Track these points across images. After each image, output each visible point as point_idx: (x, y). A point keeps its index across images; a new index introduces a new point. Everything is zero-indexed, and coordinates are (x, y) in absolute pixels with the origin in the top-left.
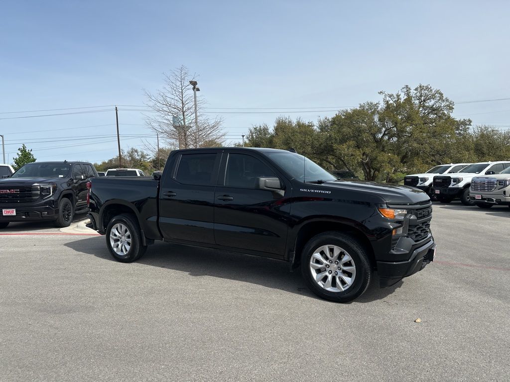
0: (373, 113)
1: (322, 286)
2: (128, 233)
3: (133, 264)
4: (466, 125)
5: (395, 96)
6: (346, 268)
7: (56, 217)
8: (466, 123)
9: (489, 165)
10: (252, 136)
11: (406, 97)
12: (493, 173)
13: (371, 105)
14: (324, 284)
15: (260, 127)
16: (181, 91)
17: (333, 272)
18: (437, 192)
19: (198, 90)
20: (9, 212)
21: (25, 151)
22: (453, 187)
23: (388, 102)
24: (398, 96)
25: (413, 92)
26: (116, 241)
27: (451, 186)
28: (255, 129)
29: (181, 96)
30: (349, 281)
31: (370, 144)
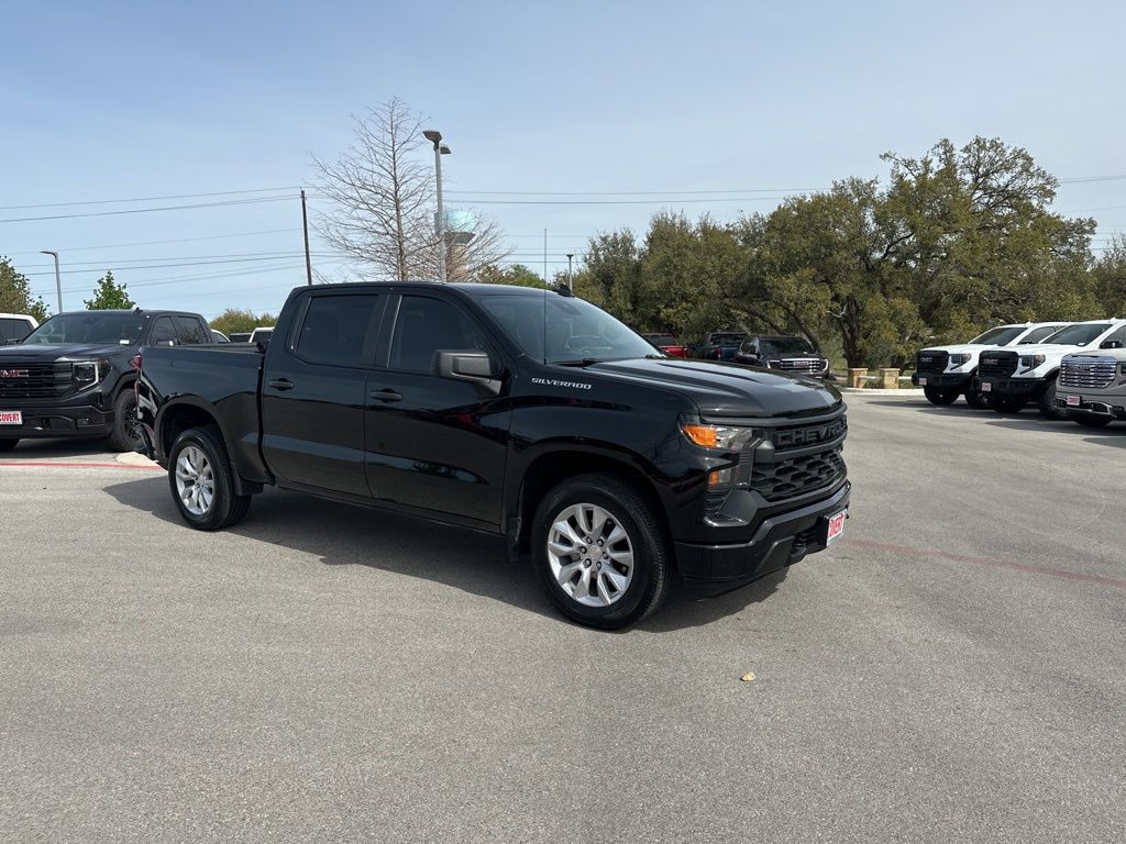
0: (863, 204)
1: (570, 593)
2: (208, 468)
3: (222, 534)
4: (1085, 232)
5: (919, 164)
6: (616, 555)
7: (109, 430)
8: (1084, 228)
9: (1111, 325)
10: (596, 254)
11: (942, 166)
12: (1119, 345)
13: (856, 184)
14: (574, 587)
15: (615, 234)
16: (391, 154)
17: (594, 563)
18: (986, 387)
19: (446, 151)
20: (8, 417)
21: (112, 287)
22: (1022, 376)
23: (901, 177)
24: (926, 163)
25: (959, 156)
26: (189, 483)
27: (1016, 375)
28: (604, 239)
29: (392, 164)
30: (621, 582)
31: (852, 275)
